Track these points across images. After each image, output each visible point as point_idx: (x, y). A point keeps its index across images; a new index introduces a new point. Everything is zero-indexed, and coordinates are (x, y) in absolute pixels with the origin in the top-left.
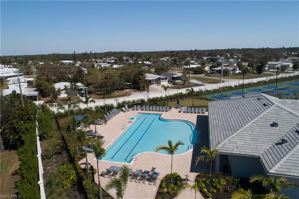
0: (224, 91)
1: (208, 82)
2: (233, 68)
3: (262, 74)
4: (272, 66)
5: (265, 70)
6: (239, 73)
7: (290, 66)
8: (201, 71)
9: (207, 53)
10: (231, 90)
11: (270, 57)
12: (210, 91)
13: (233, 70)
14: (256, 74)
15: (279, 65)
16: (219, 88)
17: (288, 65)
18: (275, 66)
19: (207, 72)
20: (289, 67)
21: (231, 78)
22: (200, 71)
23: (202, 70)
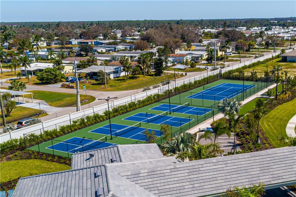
0: (83, 128)
1: (62, 103)
2: (115, 67)
3: (163, 75)
4: (178, 58)
5: (167, 68)
6: (125, 76)
7: (204, 56)
8: (54, 78)
9: (79, 31)
10: (98, 122)
11: (176, 42)
12: (55, 131)
13: (114, 72)
14: (152, 75)
15: (188, 56)
16: (74, 122)
17: (202, 56)
18: (183, 59)
19: (68, 78)
20: (203, 58)
21: (111, 89)
22: (52, 77)
23: (56, 76)
